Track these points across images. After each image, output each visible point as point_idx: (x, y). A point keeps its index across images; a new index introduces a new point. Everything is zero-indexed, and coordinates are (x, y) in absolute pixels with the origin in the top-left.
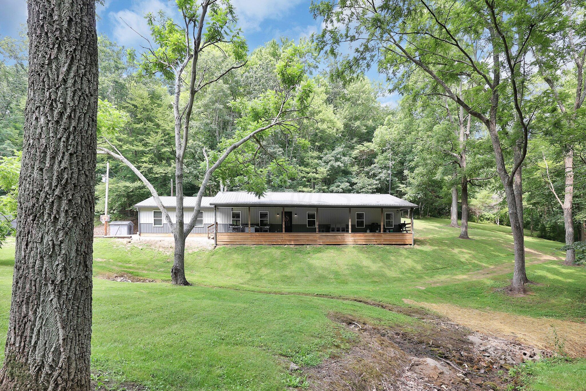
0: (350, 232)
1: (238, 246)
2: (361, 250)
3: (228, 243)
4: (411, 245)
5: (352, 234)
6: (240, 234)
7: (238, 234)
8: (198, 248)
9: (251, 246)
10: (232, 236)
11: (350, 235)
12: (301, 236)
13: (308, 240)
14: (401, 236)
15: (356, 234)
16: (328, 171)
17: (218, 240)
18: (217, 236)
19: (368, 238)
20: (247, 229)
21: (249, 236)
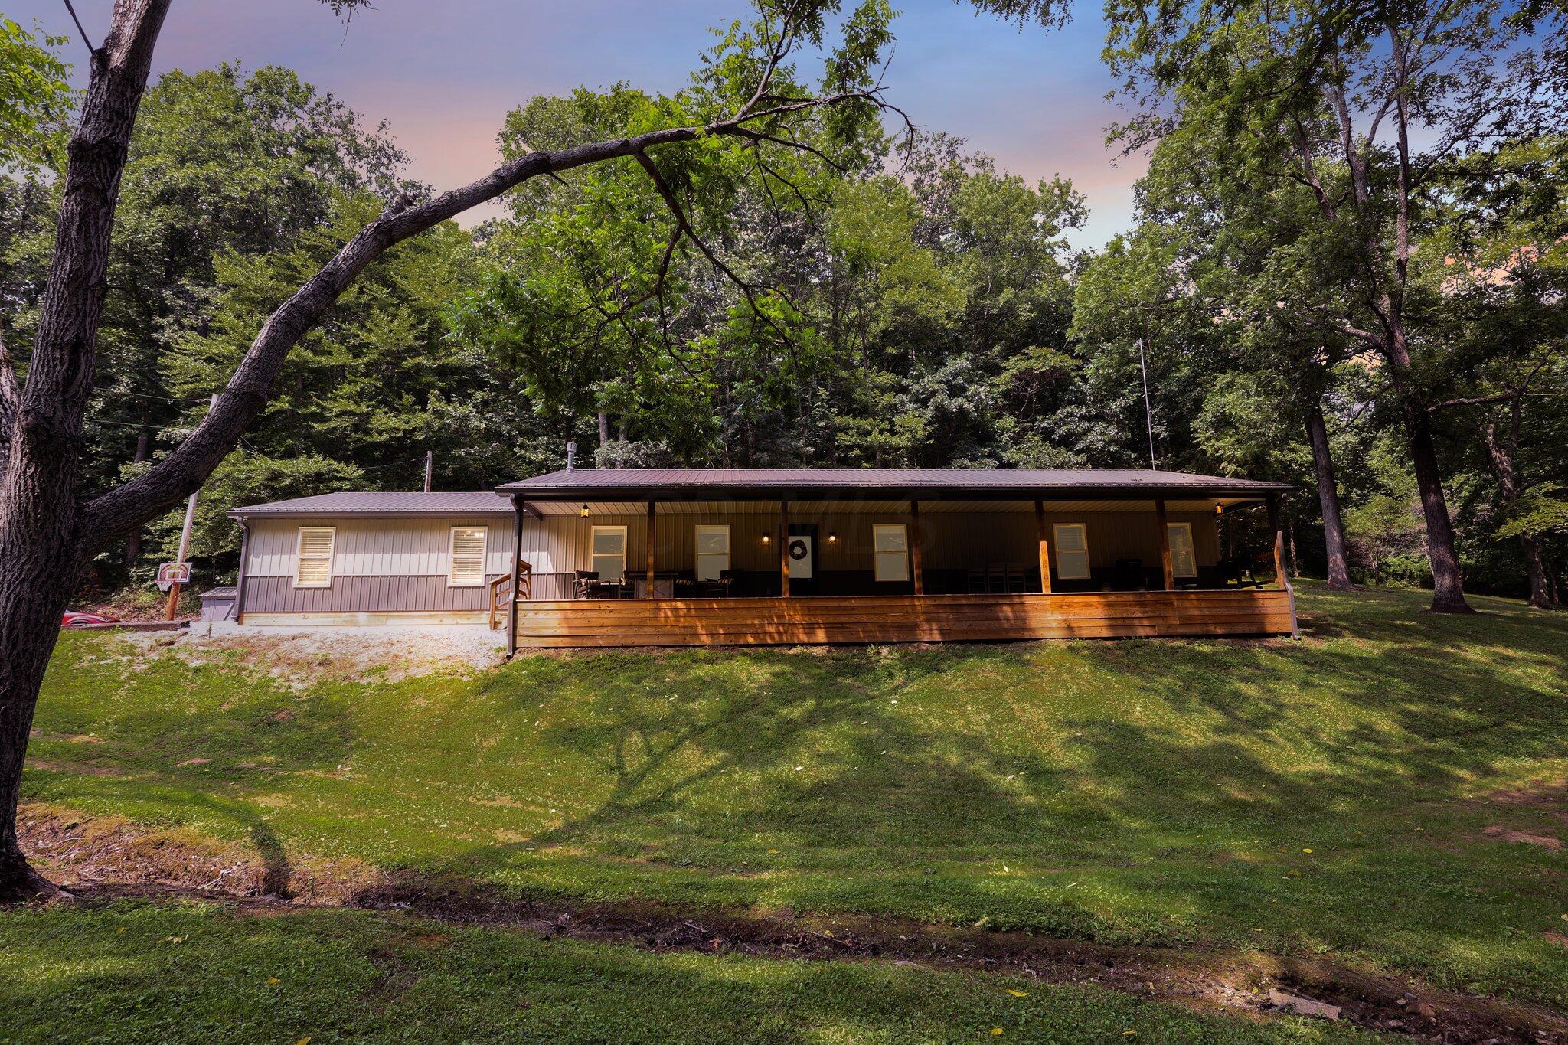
0: (1046, 589)
1: (601, 654)
2: (1104, 659)
3: (560, 642)
4: (1288, 635)
5: (1058, 599)
6: (612, 605)
7: (603, 606)
8: (433, 662)
9: (656, 653)
10: (579, 615)
11: (1047, 600)
12: (854, 608)
13: (883, 627)
14: (1244, 604)
15: (1069, 599)
16: (930, 423)
17: (520, 631)
18: (520, 615)
19: (1119, 612)
20: (644, 587)
21: (647, 614)
